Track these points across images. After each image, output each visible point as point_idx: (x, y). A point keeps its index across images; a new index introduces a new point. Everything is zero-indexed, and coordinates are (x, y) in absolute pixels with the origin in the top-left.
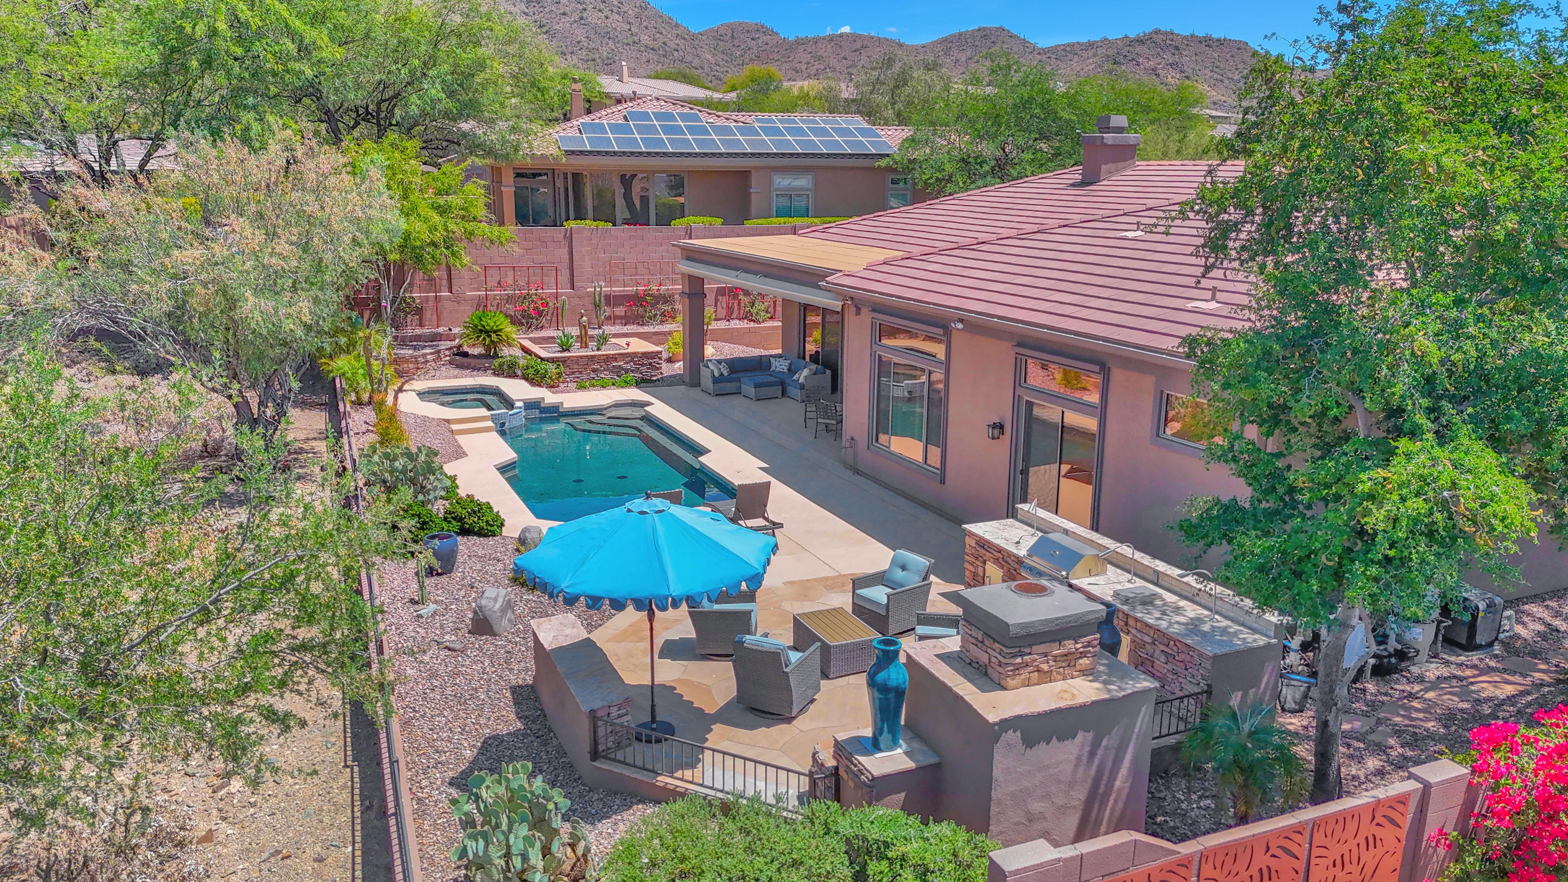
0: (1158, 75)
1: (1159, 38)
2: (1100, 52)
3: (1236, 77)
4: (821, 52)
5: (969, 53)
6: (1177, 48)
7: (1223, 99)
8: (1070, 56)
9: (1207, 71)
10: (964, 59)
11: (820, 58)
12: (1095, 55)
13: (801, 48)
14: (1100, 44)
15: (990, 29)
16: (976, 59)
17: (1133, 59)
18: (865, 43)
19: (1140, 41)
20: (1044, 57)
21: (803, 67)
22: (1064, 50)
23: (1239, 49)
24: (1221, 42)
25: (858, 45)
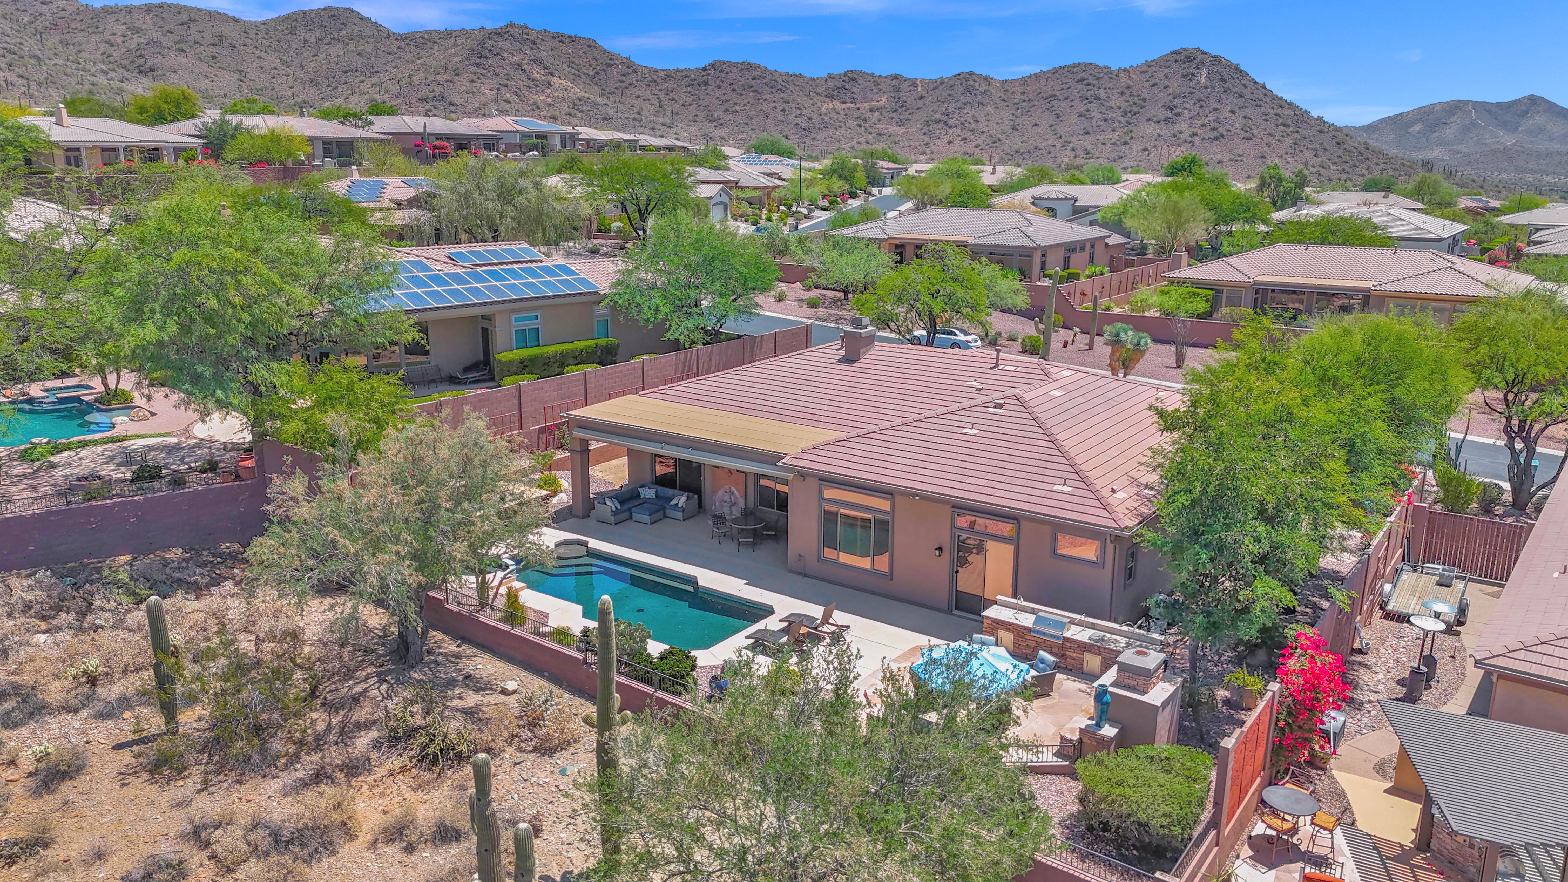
0: (524, 70)
1: (515, 31)
2: (459, 42)
3: (591, 73)
4: (138, 24)
5: (318, 34)
6: (534, 43)
7: (587, 95)
8: (429, 44)
9: (565, 67)
10: (313, 40)
11: (138, 31)
12: (455, 45)
13: (111, 18)
14: (458, 34)
15: (338, 9)
16: (327, 41)
17: (498, 54)
18: (193, 15)
19: (498, 33)
20: (403, 44)
21: (119, 40)
22: (422, 37)
23: (589, 46)
24: (573, 39)
25: (184, 17)
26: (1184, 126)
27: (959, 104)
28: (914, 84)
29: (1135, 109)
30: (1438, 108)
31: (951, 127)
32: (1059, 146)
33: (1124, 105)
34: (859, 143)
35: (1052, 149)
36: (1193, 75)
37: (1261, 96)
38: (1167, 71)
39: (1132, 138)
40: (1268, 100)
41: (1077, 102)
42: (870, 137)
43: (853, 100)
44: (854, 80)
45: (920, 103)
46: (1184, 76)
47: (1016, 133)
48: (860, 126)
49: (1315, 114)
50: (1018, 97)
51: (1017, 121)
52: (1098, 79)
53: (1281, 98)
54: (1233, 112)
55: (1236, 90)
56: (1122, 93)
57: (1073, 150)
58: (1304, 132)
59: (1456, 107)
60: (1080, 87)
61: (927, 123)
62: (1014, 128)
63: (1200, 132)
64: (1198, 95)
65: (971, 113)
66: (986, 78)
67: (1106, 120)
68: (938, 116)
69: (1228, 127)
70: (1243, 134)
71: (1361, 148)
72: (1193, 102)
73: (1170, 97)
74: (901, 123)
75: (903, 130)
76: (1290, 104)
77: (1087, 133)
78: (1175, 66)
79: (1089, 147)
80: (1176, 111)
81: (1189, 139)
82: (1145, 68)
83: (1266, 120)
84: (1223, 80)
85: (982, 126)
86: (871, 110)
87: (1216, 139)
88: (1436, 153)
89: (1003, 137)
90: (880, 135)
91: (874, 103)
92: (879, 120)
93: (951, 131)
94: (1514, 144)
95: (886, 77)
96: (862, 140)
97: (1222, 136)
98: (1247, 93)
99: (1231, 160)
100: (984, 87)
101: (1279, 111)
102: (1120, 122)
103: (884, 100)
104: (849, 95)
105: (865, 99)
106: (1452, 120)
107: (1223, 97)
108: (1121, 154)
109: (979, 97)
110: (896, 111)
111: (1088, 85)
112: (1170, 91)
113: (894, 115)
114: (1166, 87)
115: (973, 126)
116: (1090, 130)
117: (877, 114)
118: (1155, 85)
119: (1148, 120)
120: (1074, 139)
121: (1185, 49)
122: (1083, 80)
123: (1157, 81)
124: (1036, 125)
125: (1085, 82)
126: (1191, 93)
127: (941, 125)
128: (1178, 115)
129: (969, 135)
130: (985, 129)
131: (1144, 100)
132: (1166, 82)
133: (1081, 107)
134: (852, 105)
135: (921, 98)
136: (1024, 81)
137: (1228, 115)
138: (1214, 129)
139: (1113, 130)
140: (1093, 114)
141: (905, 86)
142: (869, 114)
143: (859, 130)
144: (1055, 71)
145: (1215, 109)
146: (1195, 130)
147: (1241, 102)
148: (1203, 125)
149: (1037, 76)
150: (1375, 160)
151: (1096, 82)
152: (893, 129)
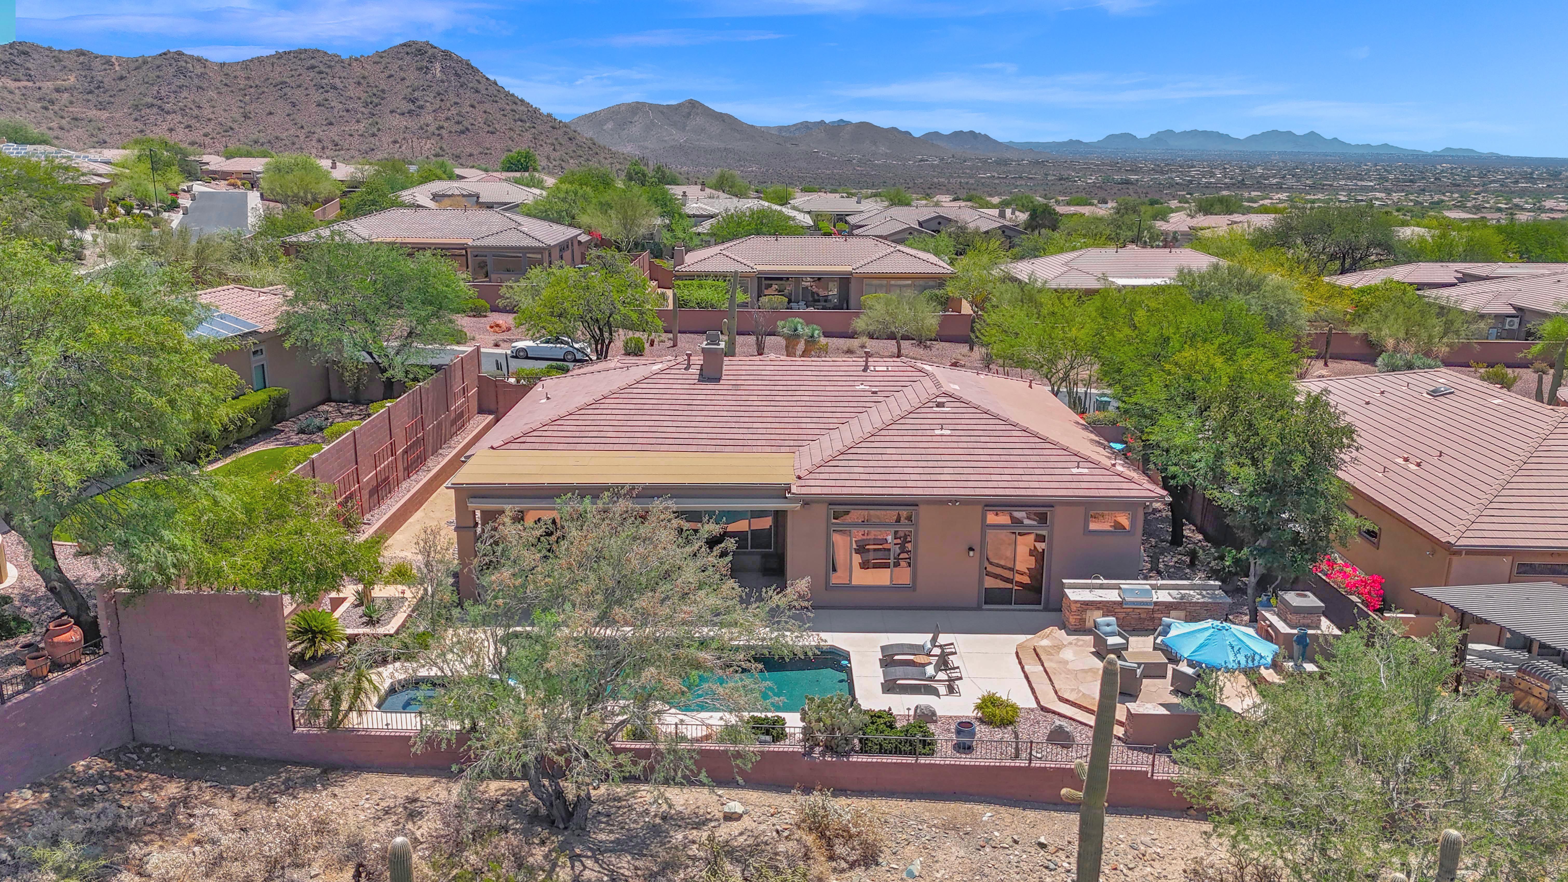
26: (430, 119)
27: (173, 88)
28: (108, 62)
29: (376, 100)
30: (623, 108)
31: (168, 113)
32: (302, 138)
33: (364, 96)
34: (50, 129)
35: (296, 140)
36: (427, 68)
37: (495, 93)
38: (400, 62)
39: (379, 130)
40: (502, 96)
41: (312, 91)
42: (64, 122)
43: (30, 78)
44: (25, 53)
45: (122, 85)
46: (420, 69)
47: (249, 122)
48: (46, 108)
49: (544, 110)
50: (243, 83)
51: (248, 108)
52: (330, 67)
53: (513, 95)
54: (473, 106)
55: (471, 85)
56: (359, 83)
57: (319, 141)
58: (540, 128)
59: (637, 108)
60: (312, 74)
61: (136, 107)
62: (246, 117)
63: (446, 125)
64: (436, 88)
65: (192, 97)
66: (199, 60)
67: (348, 111)
68: (149, 100)
69: (472, 121)
70: (487, 129)
71: (589, 143)
72: (432, 95)
73: (410, 90)
74: (100, 106)
75: (105, 115)
76: (522, 101)
77: (331, 124)
78: (408, 58)
79: (336, 138)
80: (418, 103)
81: (437, 132)
82: (378, 59)
83: (504, 115)
84: (457, 74)
85: (207, 112)
86: (57, 90)
87: (462, 132)
88: (629, 149)
89: (235, 126)
90: (76, 119)
91: (59, 82)
92: (71, 103)
93: (169, 117)
94: (685, 141)
95: (69, 52)
96: (54, 125)
97: (468, 129)
98: (481, 87)
99: (481, 153)
100: (199, 70)
101: (514, 107)
102: (363, 113)
103: (72, 79)
104: (22, 71)
105: (46, 77)
106: (636, 119)
107: (461, 91)
108: (372, 146)
109: (196, 81)
110: (91, 92)
111: (320, 73)
112: (408, 83)
113: (90, 97)
114: (403, 79)
115: (196, 112)
116: (333, 120)
117: (66, 95)
118: (390, 76)
119: (392, 112)
120: (318, 130)
121: (414, 42)
122: (313, 67)
123: (393, 72)
124: (271, 113)
125: (317, 70)
126: (430, 86)
127: (155, 110)
128: (421, 107)
129: (193, 122)
130: (212, 116)
131: (383, 91)
132: (402, 74)
133: (317, 96)
134: (30, 84)
135: (122, 78)
136: (246, 65)
137: (469, 109)
138: (458, 123)
139: (358, 122)
140: (333, 104)
141: (97, 64)
142: (55, 95)
143: (47, 114)
144: (279, 56)
145: (456, 103)
146: (441, 123)
147: (478, 97)
148: (447, 119)
149: (260, 60)
150: (603, 155)
151: (327, 70)
152: (93, 113)
